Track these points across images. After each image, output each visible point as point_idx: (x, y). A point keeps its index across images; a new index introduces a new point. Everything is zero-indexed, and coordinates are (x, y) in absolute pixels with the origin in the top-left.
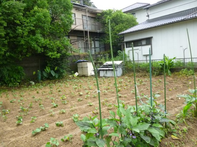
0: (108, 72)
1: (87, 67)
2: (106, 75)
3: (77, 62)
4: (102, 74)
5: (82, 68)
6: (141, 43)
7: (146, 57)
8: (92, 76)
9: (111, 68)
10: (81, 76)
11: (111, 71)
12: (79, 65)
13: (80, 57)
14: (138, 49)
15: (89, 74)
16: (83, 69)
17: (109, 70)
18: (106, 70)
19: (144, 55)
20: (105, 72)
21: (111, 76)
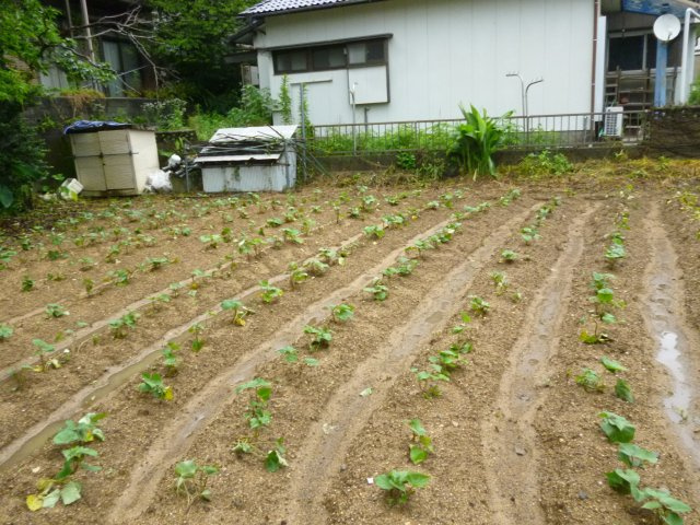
0: (243, 171)
1: (131, 154)
2: (233, 185)
3: (70, 131)
4: (213, 181)
5: (101, 156)
6: (346, 57)
7: (366, 111)
8: (158, 192)
9: (262, 153)
10: (96, 195)
11: (257, 169)
12: (84, 146)
13: (70, 108)
14: (330, 81)
15: (141, 186)
16: (106, 160)
17: (252, 163)
18: (236, 164)
19: (357, 106)
20: (230, 171)
21: (262, 188)
